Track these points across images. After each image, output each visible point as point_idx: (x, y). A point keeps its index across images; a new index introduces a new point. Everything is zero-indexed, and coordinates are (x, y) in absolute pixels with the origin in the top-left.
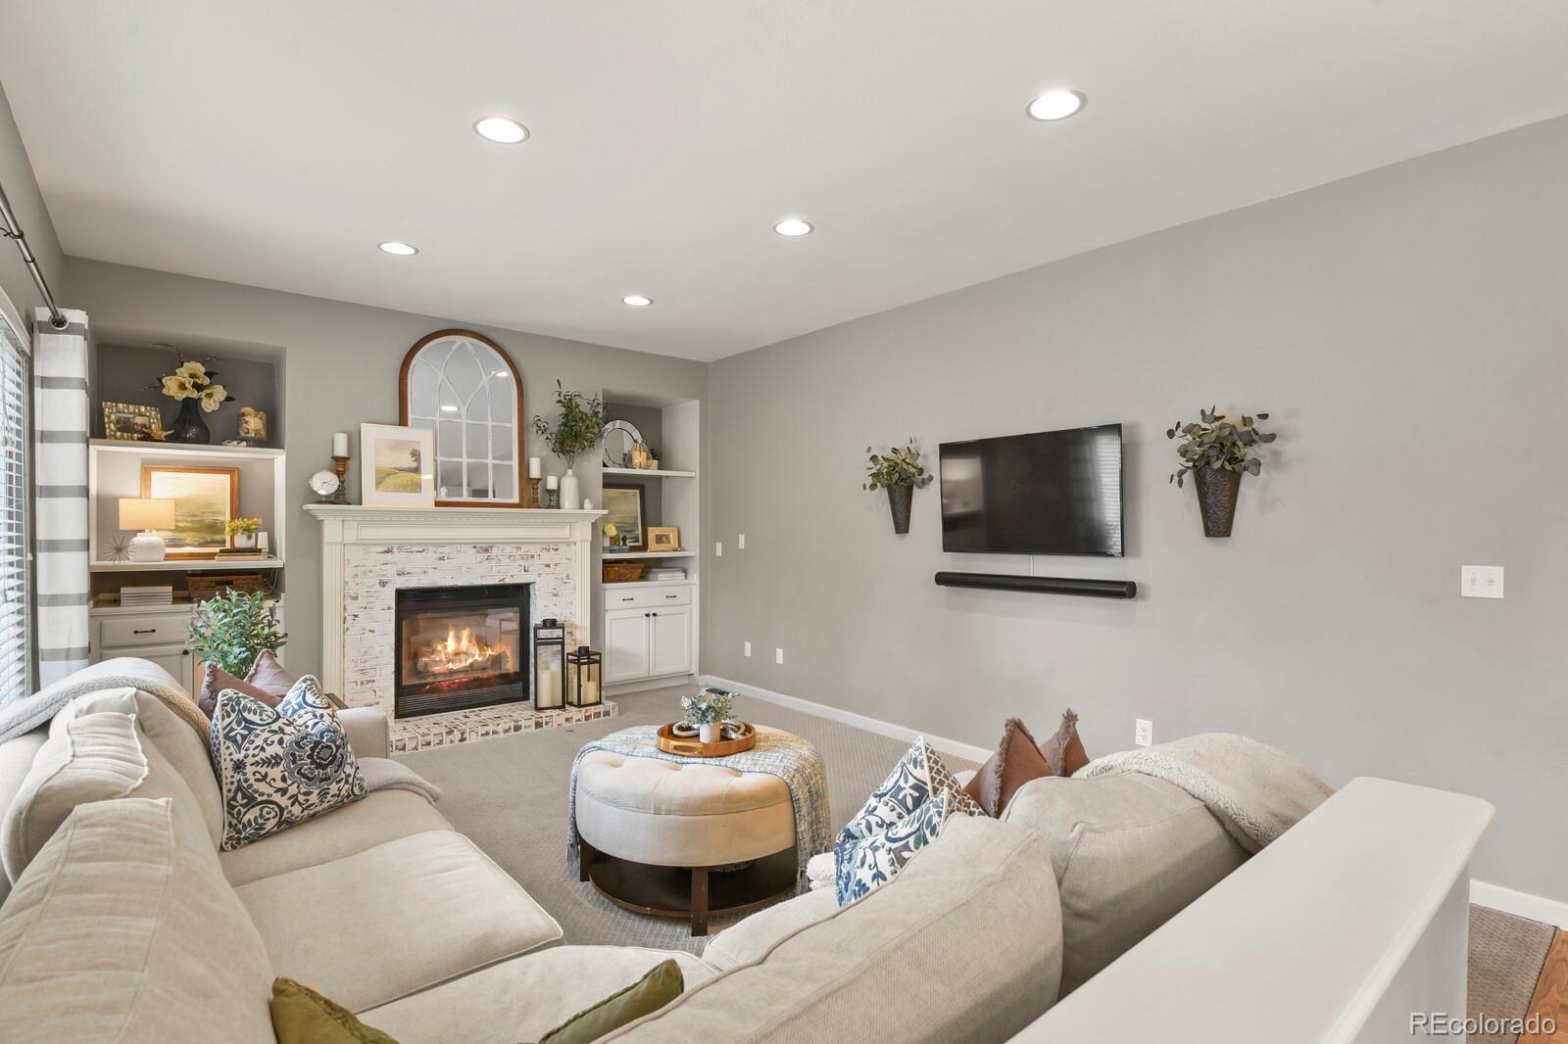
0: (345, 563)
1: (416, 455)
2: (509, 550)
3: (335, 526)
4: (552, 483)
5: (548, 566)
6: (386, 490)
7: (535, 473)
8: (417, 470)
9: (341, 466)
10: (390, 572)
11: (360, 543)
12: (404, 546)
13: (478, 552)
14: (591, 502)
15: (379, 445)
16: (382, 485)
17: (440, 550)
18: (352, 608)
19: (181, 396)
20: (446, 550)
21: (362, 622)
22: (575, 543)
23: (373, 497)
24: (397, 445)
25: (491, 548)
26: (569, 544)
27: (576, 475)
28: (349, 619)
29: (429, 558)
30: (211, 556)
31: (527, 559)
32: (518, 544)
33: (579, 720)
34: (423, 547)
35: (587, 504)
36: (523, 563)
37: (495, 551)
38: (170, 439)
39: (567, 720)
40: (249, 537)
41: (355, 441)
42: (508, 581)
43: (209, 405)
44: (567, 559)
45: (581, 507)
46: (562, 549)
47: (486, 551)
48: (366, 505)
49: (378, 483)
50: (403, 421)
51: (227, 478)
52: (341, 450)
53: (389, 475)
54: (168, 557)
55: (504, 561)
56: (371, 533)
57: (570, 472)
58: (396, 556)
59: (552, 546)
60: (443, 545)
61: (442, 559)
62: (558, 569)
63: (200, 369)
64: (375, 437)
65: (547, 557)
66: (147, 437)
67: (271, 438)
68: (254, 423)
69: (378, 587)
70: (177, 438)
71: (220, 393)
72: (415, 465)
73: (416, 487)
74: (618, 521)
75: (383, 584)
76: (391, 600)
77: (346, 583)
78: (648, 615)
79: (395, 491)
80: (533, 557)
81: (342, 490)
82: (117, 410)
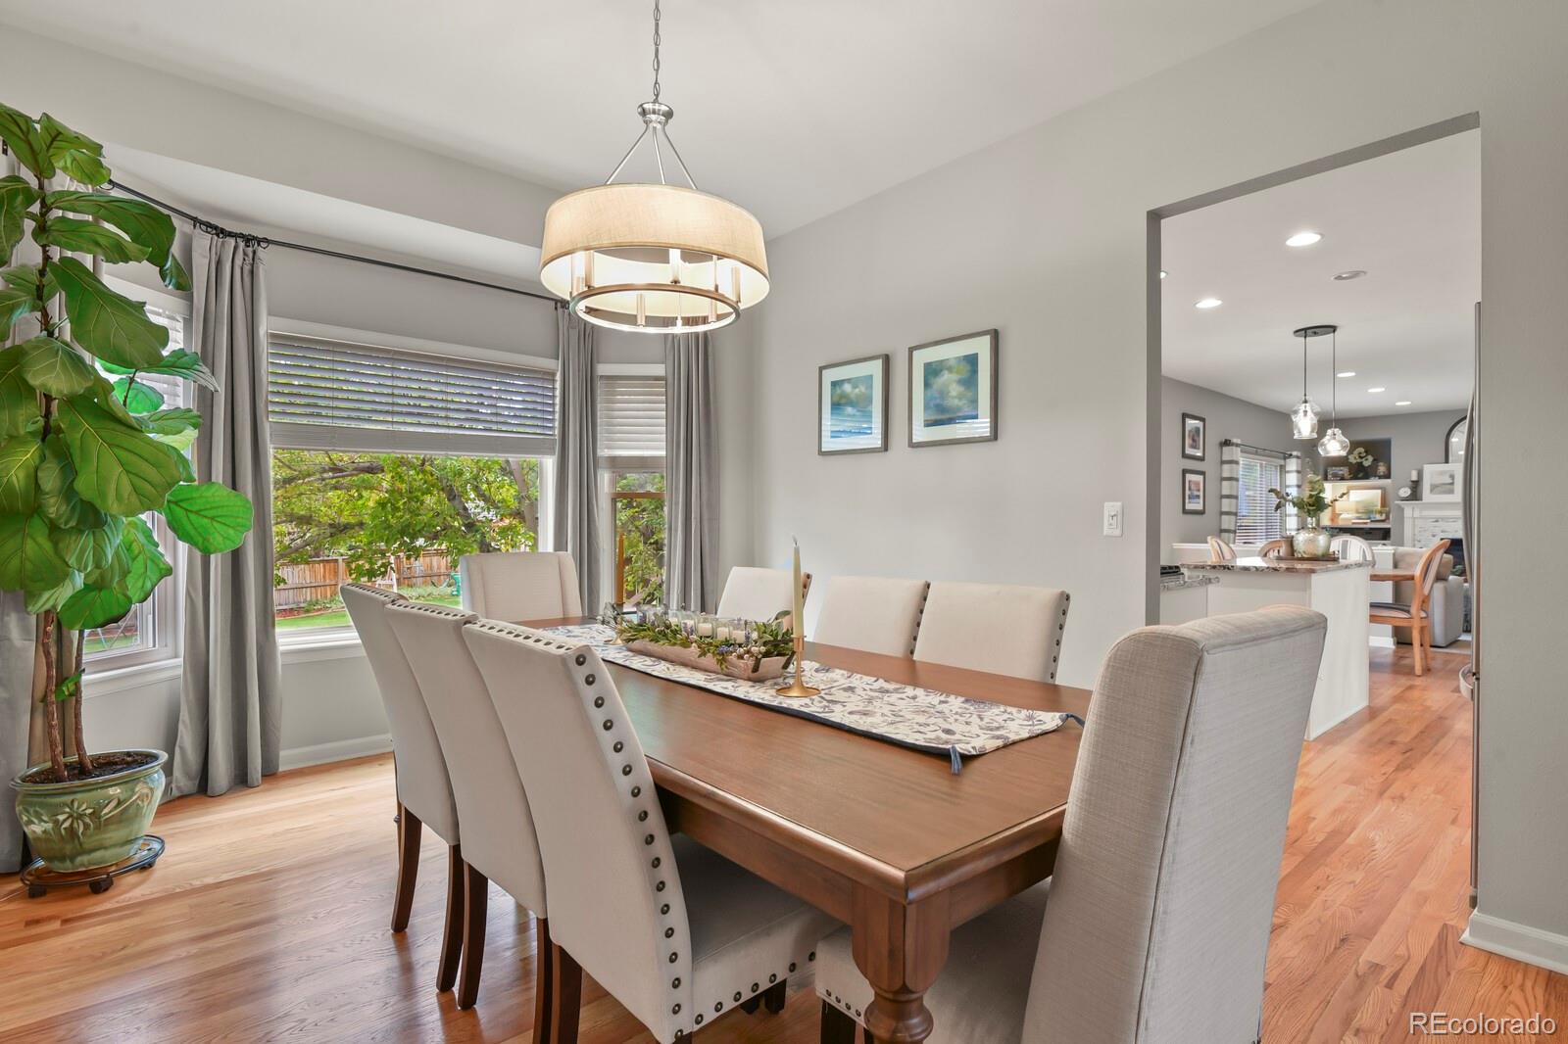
0: (1414, 526)
1: (1452, 477)
3: (1410, 510)
6: (1435, 494)
8: (1452, 484)
9: (1416, 487)
10: (1437, 531)
11: (1421, 518)
12: (1444, 519)
15: (1432, 473)
16: (1433, 492)
19: (1354, 461)
23: (1427, 495)
24: (1442, 473)
30: (1365, 523)
38: (1351, 479)
40: (1384, 516)
41: (1420, 474)
43: (1367, 464)
48: (1424, 501)
49: (1431, 491)
50: (1447, 461)
51: (1379, 491)
52: (1414, 478)
53: (1437, 487)
54: (1354, 523)
56: (1426, 513)
58: (1440, 524)
63: (1362, 450)
64: (1428, 469)
66: (1343, 479)
67: (1388, 476)
68: (1382, 469)
69: (1431, 537)
70: (1355, 478)
71: (1370, 458)
72: (1451, 481)
73: (1451, 492)
75: (1434, 536)
79: (1439, 494)
81: (1415, 494)
82: (1331, 471)
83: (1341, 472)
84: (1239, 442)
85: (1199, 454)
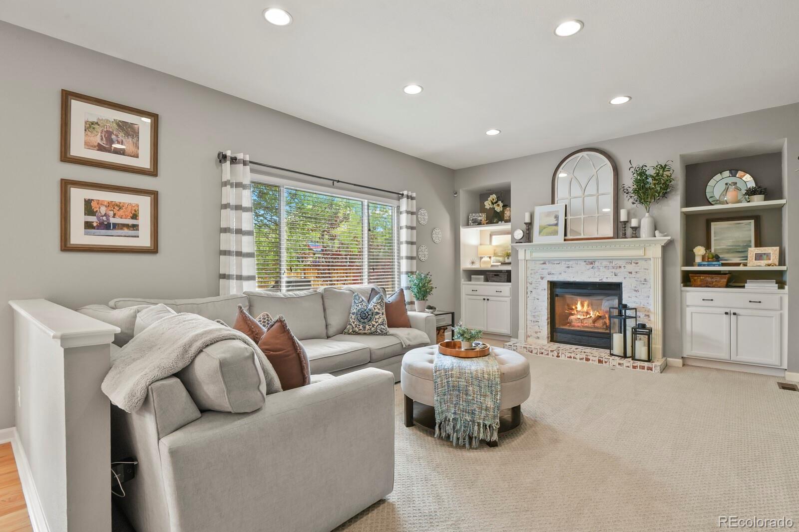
0: (527, 268)
1: (557, 217)
2: (605, 263)
3: (522, 252)
4: (634, 223)
5: (631, 273)
6: (543, 236)
7: (623, 217)
8: (557, 225)
9: (530, 225)
10: (545, 272)
11: (531, 259)
12: (550, 261)
13: (587, 264)
14: (660, 232)
15: (543, 214)
16: (542, 233)
17: (567, 263)
18: (530, 289)
19: (488, 208)
20: (570, 263)
21: (534, 294)
22: (650, 259)
23: (537, 238)
24: (548, 214)
25: (595, 262)
26: (646, 260)
27: (651, 216)
28: (529, 293)
29: (561, 267)
31: (617, 268)
32: (611, 260)
33: (628, 367)
34: (559, 261)
35: (657, 232)
36: (614, 270)
37: (597, 264)
38: (487, 223)
39: (619, 364)
40: (508, 258)
41: (532, 217)
42: (605, 280)
43: (498, 209)
44: (645, 269)
45: (655, 237)
46: (641, 263)
47: (592, 263)
48: (534, 243)
49: (540, 232)
50: (553, 202)
52: (527, 220)
53: (545, 228)
54: (492, 266)
55: (602, 269)
56: (536, 255)
57: (647, 214)
58: (547, 265)
59: (634, 261)
60: (569, 260)
61: (568, 267)
62: (638, 275)
63: (494, 196)
64: (539, 211)
65: (630, 268)
66: (481, 224)
68: (507, 214)
69: (540, 280)
70: (490, 222)
71: (500, 204)
72: (556, 222)
73: (556, 233)
74: (729, 244)
75: (542, 278)
76: (545, 285)
77: (527, 277)
78: (726, 313)
79: (546, 235)
80: (620, 267)
81: (528, 237)
82: (473, 216)
83: (480, 218)
84: (247, 158)
85: (144, 161)
